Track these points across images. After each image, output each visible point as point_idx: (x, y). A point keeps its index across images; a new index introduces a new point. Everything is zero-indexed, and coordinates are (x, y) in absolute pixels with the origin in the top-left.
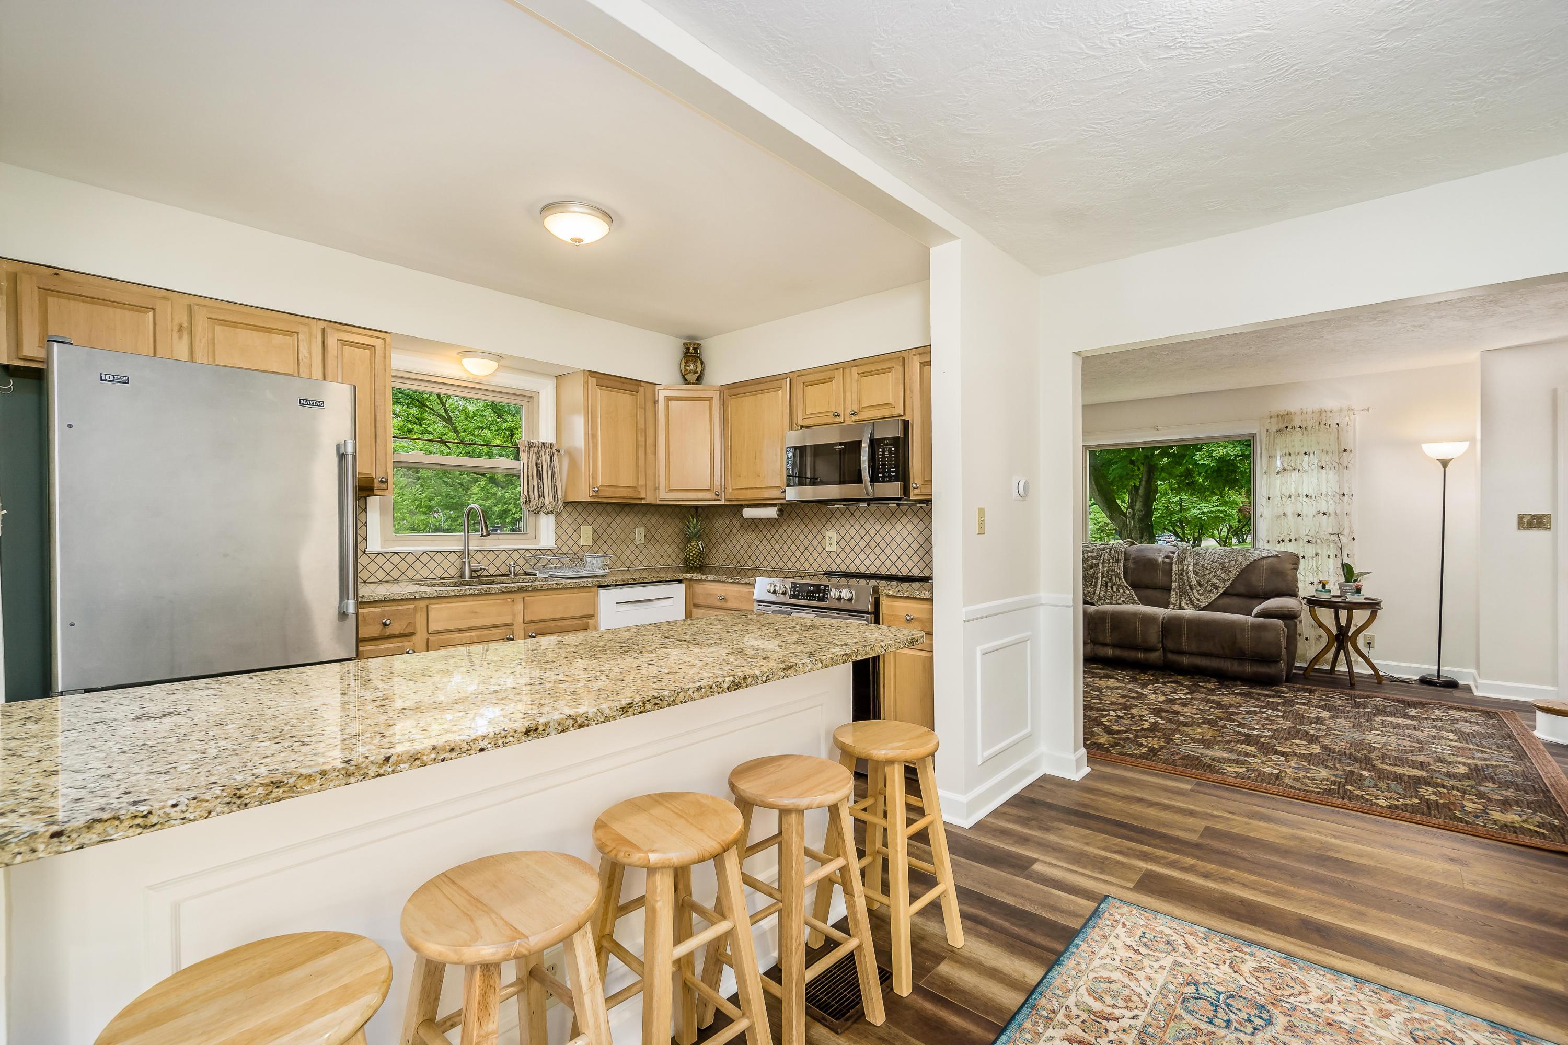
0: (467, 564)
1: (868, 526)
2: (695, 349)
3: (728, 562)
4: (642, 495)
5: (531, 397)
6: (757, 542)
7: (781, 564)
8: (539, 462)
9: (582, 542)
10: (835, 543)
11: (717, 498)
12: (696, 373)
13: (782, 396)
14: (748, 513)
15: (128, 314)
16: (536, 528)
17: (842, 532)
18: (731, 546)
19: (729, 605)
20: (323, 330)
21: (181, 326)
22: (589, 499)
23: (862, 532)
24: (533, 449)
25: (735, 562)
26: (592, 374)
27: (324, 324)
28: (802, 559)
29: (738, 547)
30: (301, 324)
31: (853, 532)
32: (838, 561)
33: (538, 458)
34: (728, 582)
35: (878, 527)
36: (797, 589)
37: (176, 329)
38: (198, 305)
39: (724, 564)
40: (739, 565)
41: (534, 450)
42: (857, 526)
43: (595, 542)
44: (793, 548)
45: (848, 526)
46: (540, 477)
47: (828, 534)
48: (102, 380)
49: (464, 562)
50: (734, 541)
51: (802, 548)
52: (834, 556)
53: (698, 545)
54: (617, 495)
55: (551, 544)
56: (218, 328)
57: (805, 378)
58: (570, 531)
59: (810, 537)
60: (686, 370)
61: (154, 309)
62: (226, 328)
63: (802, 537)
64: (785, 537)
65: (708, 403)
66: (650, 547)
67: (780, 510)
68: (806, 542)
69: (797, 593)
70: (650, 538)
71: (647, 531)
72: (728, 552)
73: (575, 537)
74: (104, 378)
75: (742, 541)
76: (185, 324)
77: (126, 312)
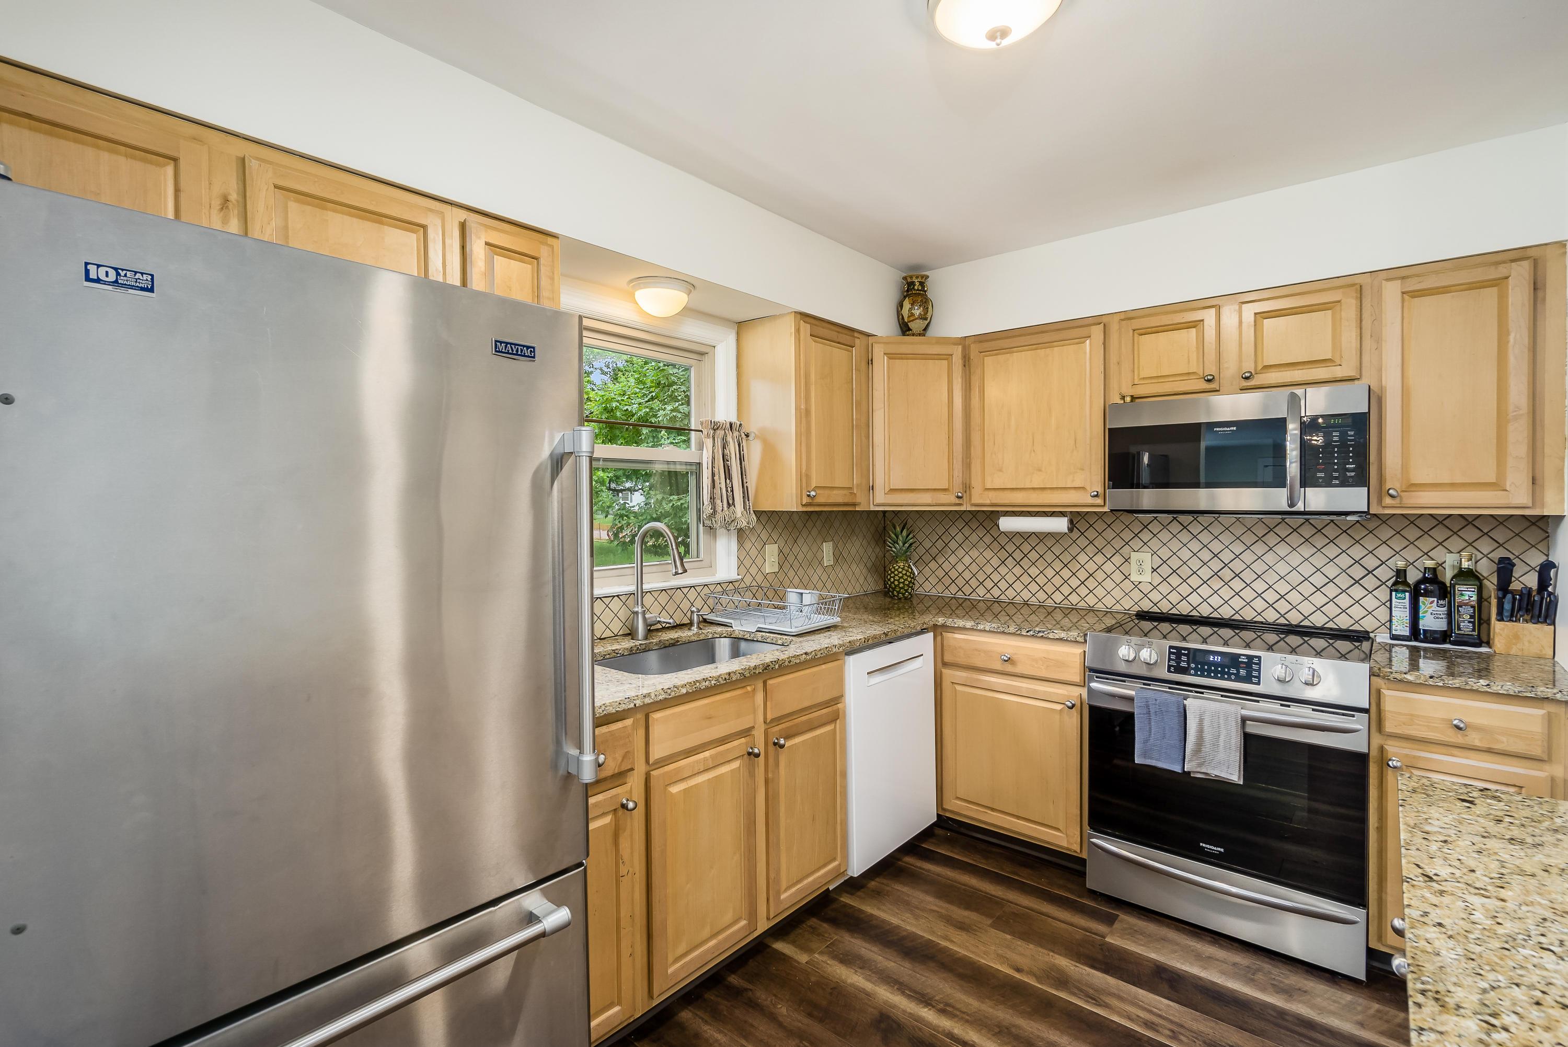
0: (640, 616)
1: (1216, 546)
2: (922, 284)
3: (940, 588)
4: (858, 500)
5: (702, 354)
6: (995, 562)
7: (1041, 596)
8: (727, 452)
9: (768, 569)
10: (1150, 570)
11: (957, 501)
12: (926, 319)
13: (1090, 349)
14: (1007, 524)
15: (124, 164)
16: (712, 552)
17: (1165, 553)
18: (946, 566)
19: (1018, 669)
20: (463, 226)
21: (226, 200)
22: (801, 509)
23: (1205, 555)
24: (718, 432)
25: (953, 588)
26: (804, 316)
27: (463, 215)
28: (1083, 591)
29: (960, 567)
30: (431, 210)
31: (1185, 554)
32: (1155, 596)
33: (724, 448)
34: (1020, 635)
35: (1238, 548)
36: (1184, 658)
37: (216, 203)
38: (257, 159)
39: (934, 591)
40: (960, 593)
41: (720, 433)
42: (1195, 546)
43: (781, 567)
44: (1066, 573)
45: (1175, 545)
46: (728, 475)
47: (1134, 556)
48: (88, 279)
49: (637, 613)
50: (953, 559)
51: (1082, 575)
52: (1146, 588)
53: (909, 567)
54: (831, 501)
55: (734, 576)
56: (293, 206)
57: (1136, 324)
58: (753, 552)
59: (1099, 559)
60: (913, 315)
61: (175, 160)
62: (308, 208)
63: (1083, 558)
64: (1049, 557)
65: (945, 362)
66: (838, 568)
67: (1071, 522)
68: (1091, 567)
69: (1183, 664)
70: (838, 557)
71: (836, 547)
72: (940, 573)
73: (759, 561)
74: (93, 275)
75: (967, 561)
76: (234, 197)
77: (122, 160)
